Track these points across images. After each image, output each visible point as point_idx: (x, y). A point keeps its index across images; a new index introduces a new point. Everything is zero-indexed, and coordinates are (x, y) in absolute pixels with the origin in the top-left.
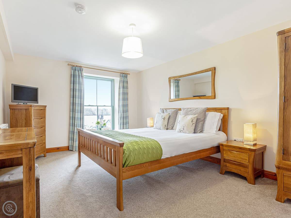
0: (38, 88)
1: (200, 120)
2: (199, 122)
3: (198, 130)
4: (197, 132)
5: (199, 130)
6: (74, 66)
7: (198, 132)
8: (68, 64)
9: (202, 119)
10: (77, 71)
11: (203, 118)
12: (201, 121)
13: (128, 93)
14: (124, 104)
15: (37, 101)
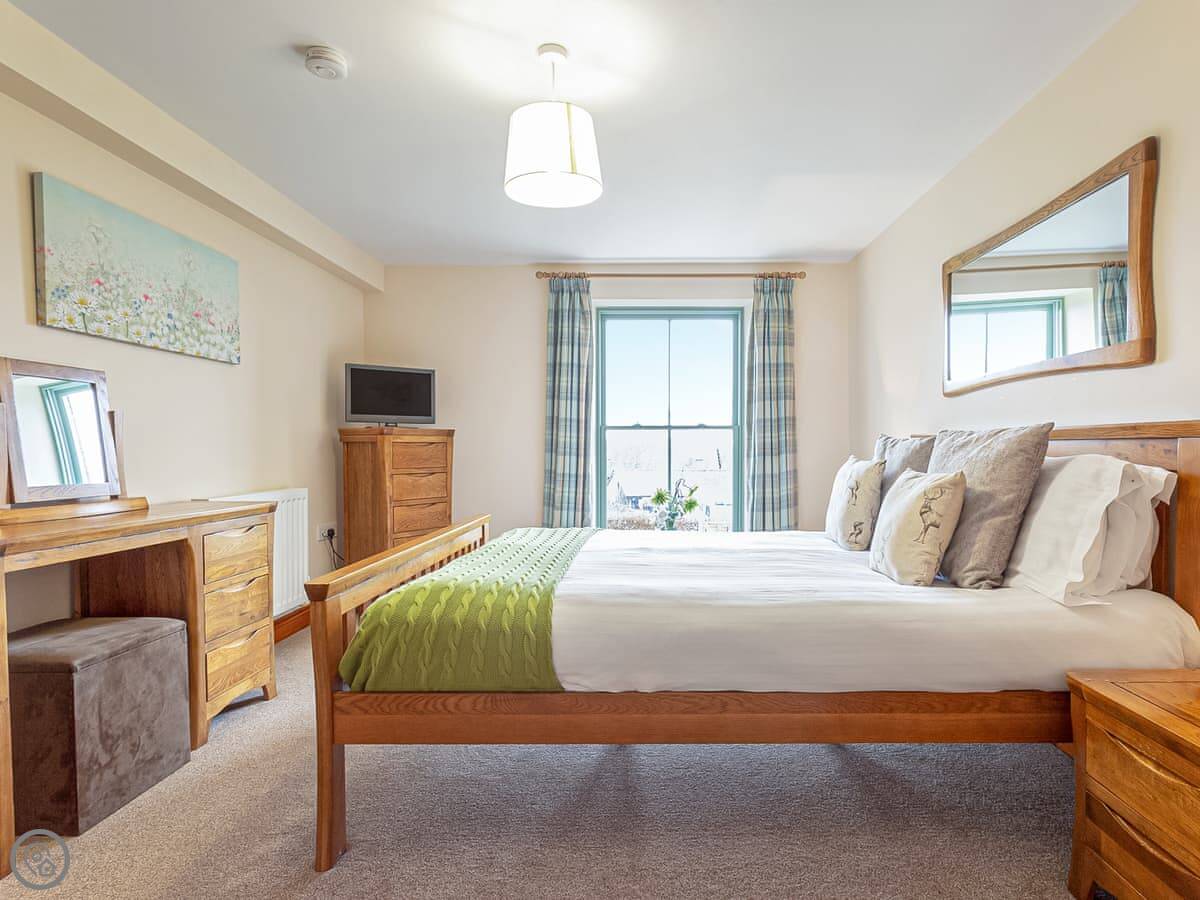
0: (434, 371)
1: (991, 506)
2: (982, 518)
3: (971, 564)
4: (963, 580)
5: (972, 570)
6: (555, 276)
7: (966, 583)
8: (537, 274)
9: (1006, 497)
10: (566, 296)
11: (1012, 491)
12: (994, 514)
13: (792, 365)
14: (768, 416)
15: (430, 415)
